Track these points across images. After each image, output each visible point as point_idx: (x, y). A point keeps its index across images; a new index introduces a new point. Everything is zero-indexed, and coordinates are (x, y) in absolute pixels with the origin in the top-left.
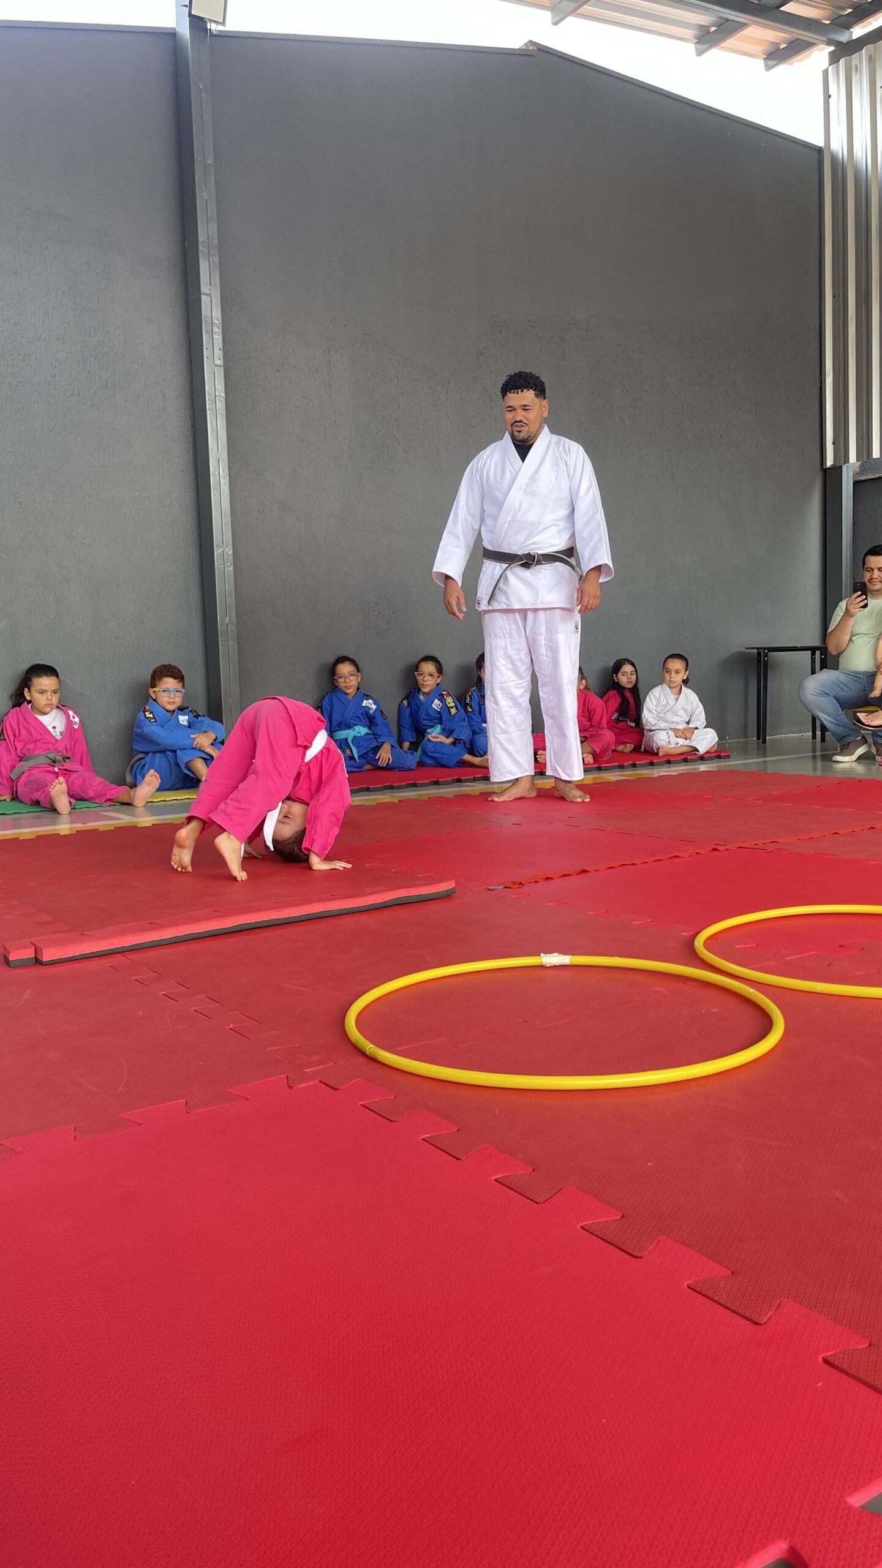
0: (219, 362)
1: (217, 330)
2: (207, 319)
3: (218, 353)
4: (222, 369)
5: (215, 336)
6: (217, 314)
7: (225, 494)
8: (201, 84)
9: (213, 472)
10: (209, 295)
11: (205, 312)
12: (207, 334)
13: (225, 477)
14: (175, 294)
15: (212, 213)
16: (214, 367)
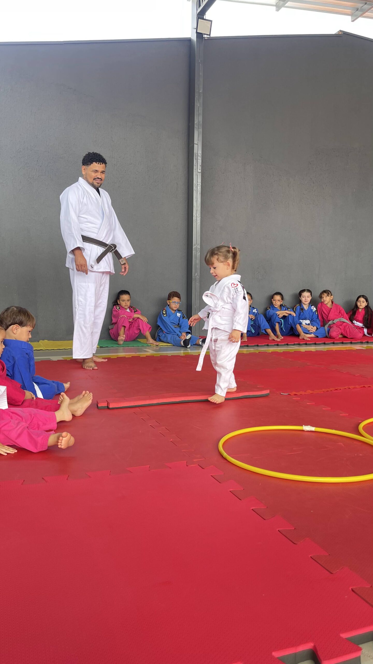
0: (200, 171)
1: (199, 158)
2: (196, 154)
3: (199, 167)
4: (201, 174)
5: (198, 161)
6: (200, 152)
7: (199, 224)
8: (199, 60)
9: (194, 215)
10: (197, 144)
11: (195, 151)
12: (195, 160)
13: (199, 217)
14: (184, 144)
15: (201, 111)
16: (197, 173)
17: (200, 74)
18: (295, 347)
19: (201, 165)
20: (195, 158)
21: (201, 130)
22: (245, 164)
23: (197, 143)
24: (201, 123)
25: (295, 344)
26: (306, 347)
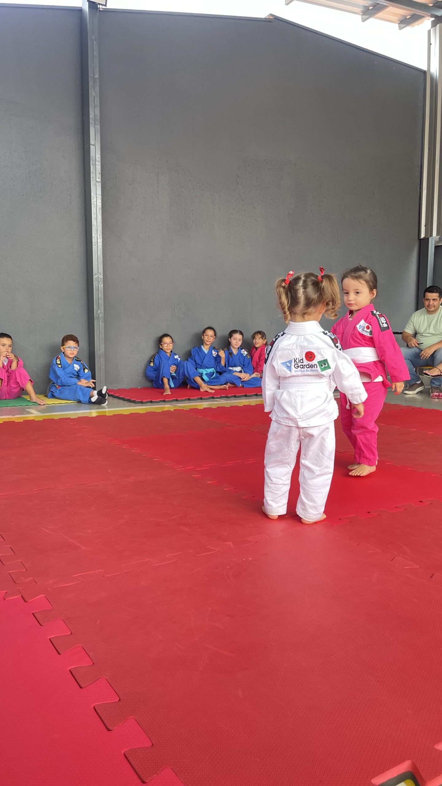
0: (99, 180)
1: (98, 163)
2: (93, 158)
3: (98, 175)
4: (100, 184)
5: (97, 167)
6: (98, 156)
7: (100, 247)
8: (93, 37)
9: (94, 236)
10: (95, 145)
11: (92, 154)
12: (92, 166)
13: (100, 239)
14: (78, 144)
15: (97, 102)
16: (96, 182)
17: (95, 54)
19: (100, 173)
20: (92, 164)
21: (98, 127)
22: (158, 174)
23: (94, 144)
24: (98, 117)
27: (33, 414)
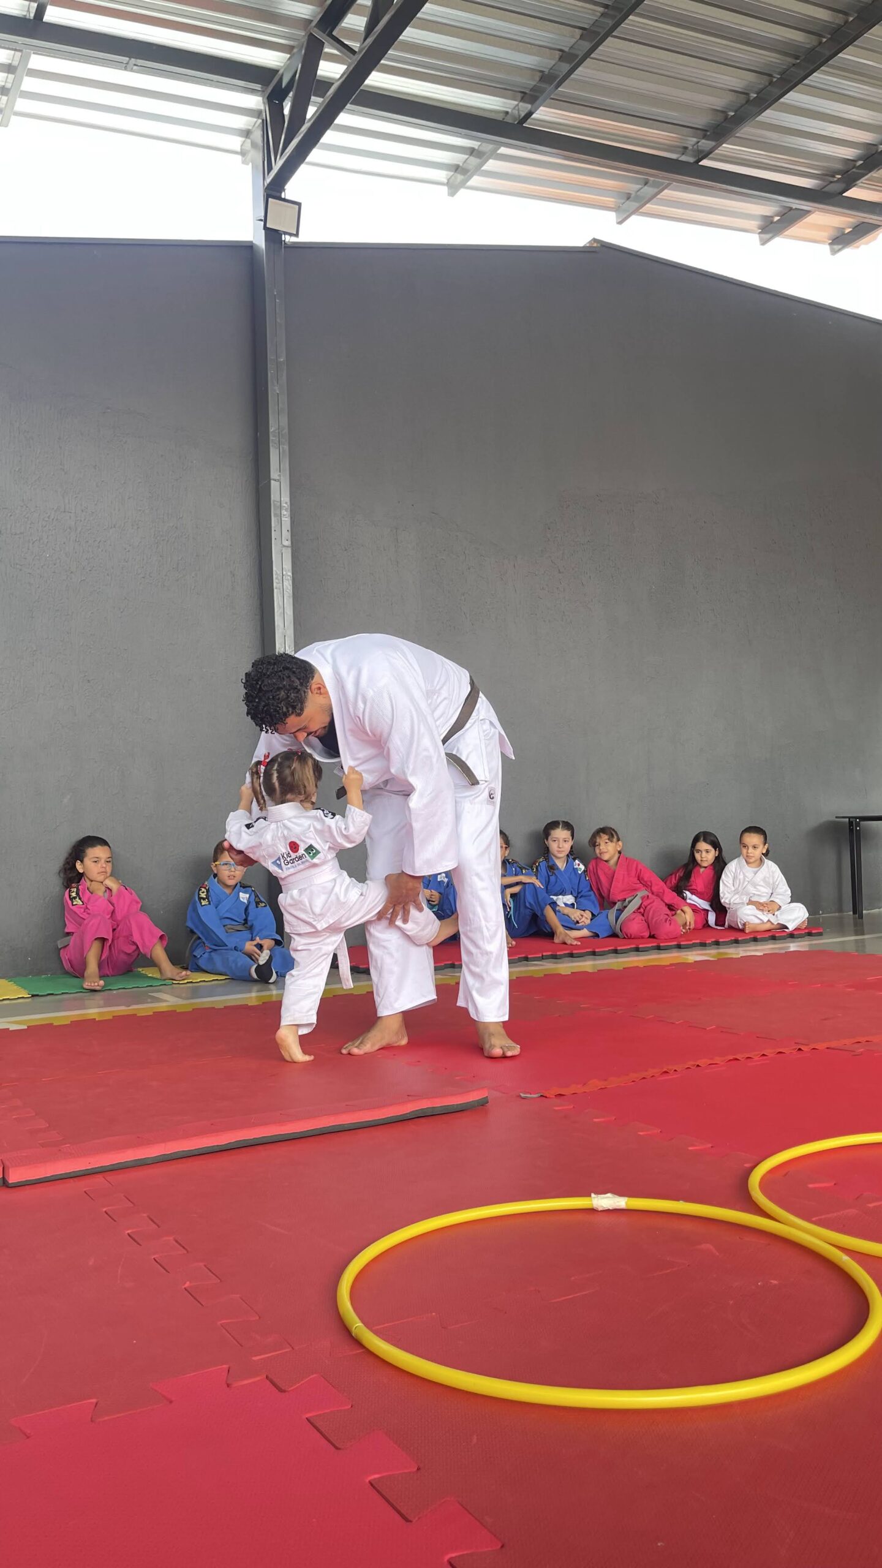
0: (287, 543)
1: (285, 513)
2: (276, 503)
3: (286, 534)
4: (289, 550)
5: (283, 519)
6: (286, 499)
8: (275, 290)
10: (278, 480)
11: (274, 496)
12: (274, 517)
14: (246, 481)
15: (283, 404)
16: (282, 547)
17: (278, 320)
18: (544, 963)
19: (289, 530)
20: (275, 515)
21: (286, 447)
22: (397, 529)
23: (278, 478)
24: (286, 431)
25: (544, 957)
26: (572, 962)
27: (167, 1001)
